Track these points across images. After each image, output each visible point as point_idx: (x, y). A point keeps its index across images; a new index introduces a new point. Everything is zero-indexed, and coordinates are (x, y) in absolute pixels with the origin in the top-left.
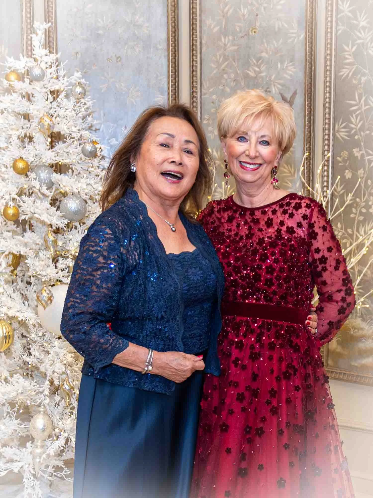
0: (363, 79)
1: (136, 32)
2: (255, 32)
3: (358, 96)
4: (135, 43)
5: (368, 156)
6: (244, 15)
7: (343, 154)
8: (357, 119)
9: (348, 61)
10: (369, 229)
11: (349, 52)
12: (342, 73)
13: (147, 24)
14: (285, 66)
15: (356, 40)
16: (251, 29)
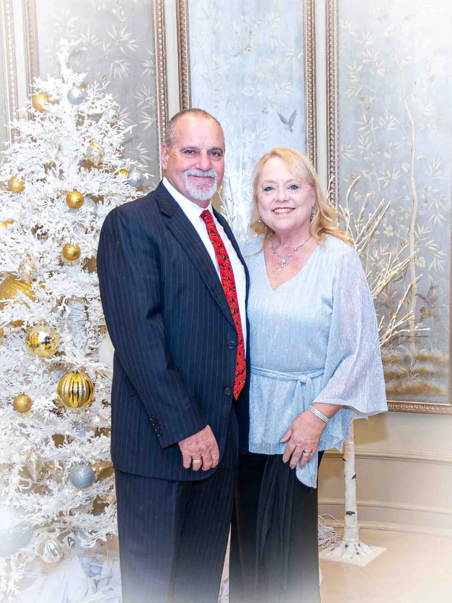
0: (371, 99)
1: (122, 49)
2: (249, 50)
3: (366, 116)
4: (121, 61)
5: (380, 177)
6: (236, 33)
7: (351, 176)
8: (365, 140)
9: (353, 81)
10: (383, 251)
11: (354, 71)
12: (347, 93)
13: (132, 41)
14: (283, 85)
15: (362, 60)
16: (245, 47)
